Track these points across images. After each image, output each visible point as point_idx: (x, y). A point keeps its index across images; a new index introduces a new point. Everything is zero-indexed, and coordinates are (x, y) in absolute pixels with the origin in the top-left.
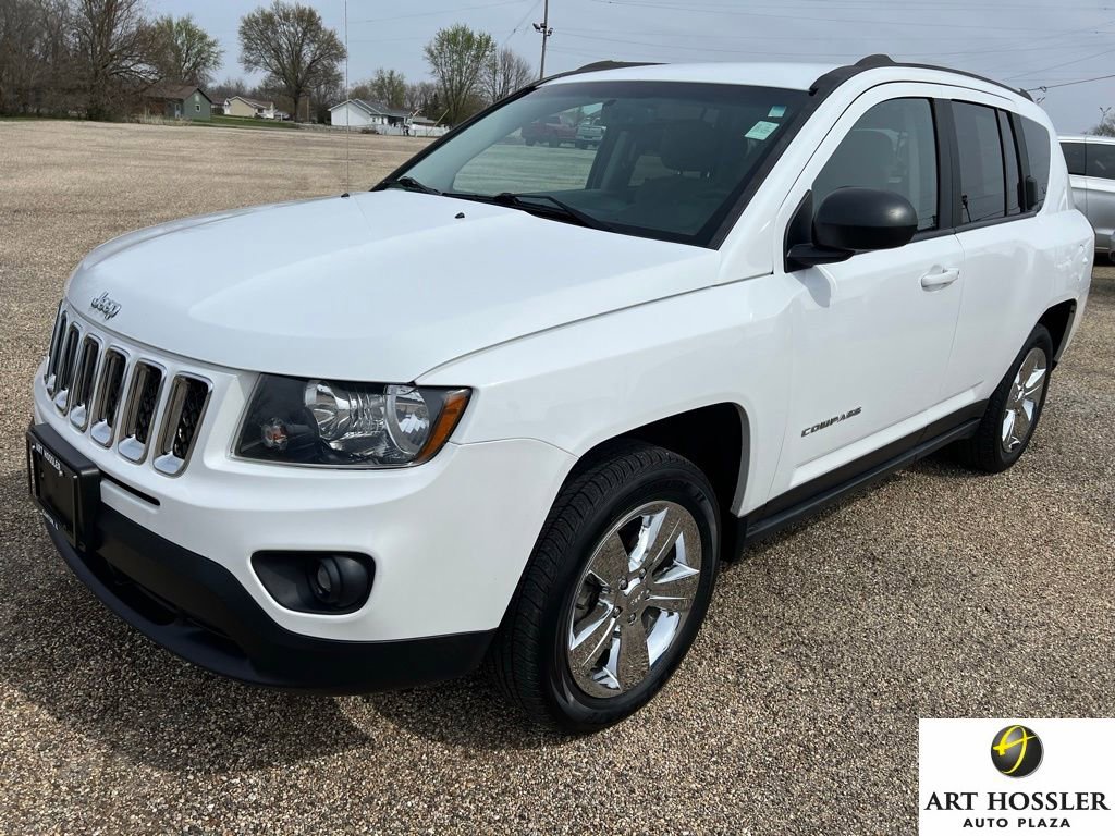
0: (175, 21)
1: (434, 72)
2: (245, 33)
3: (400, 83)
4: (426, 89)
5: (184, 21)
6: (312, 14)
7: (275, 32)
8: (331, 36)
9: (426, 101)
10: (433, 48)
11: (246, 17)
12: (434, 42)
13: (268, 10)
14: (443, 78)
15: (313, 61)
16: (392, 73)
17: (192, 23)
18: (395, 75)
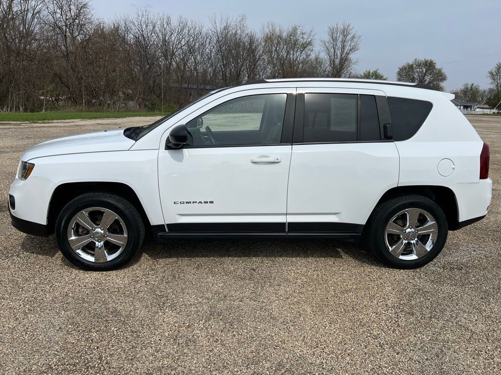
0: (371, 72)
1: (492, 83)
2: (399, 74)
3: (477, 89)
4: (491, 91)
5: (375, 71)
6: (431, 62)
7: (413, 72)
8: (440, 71)
9: (491, 97)
10: (493, 71)
11: (401, 67)
12: (494, 69)
13: (411, 63)
14: (497, 86)
15: (429, 82)
16: (473, 85)
17: (378, 72)
18: (474, 85)
